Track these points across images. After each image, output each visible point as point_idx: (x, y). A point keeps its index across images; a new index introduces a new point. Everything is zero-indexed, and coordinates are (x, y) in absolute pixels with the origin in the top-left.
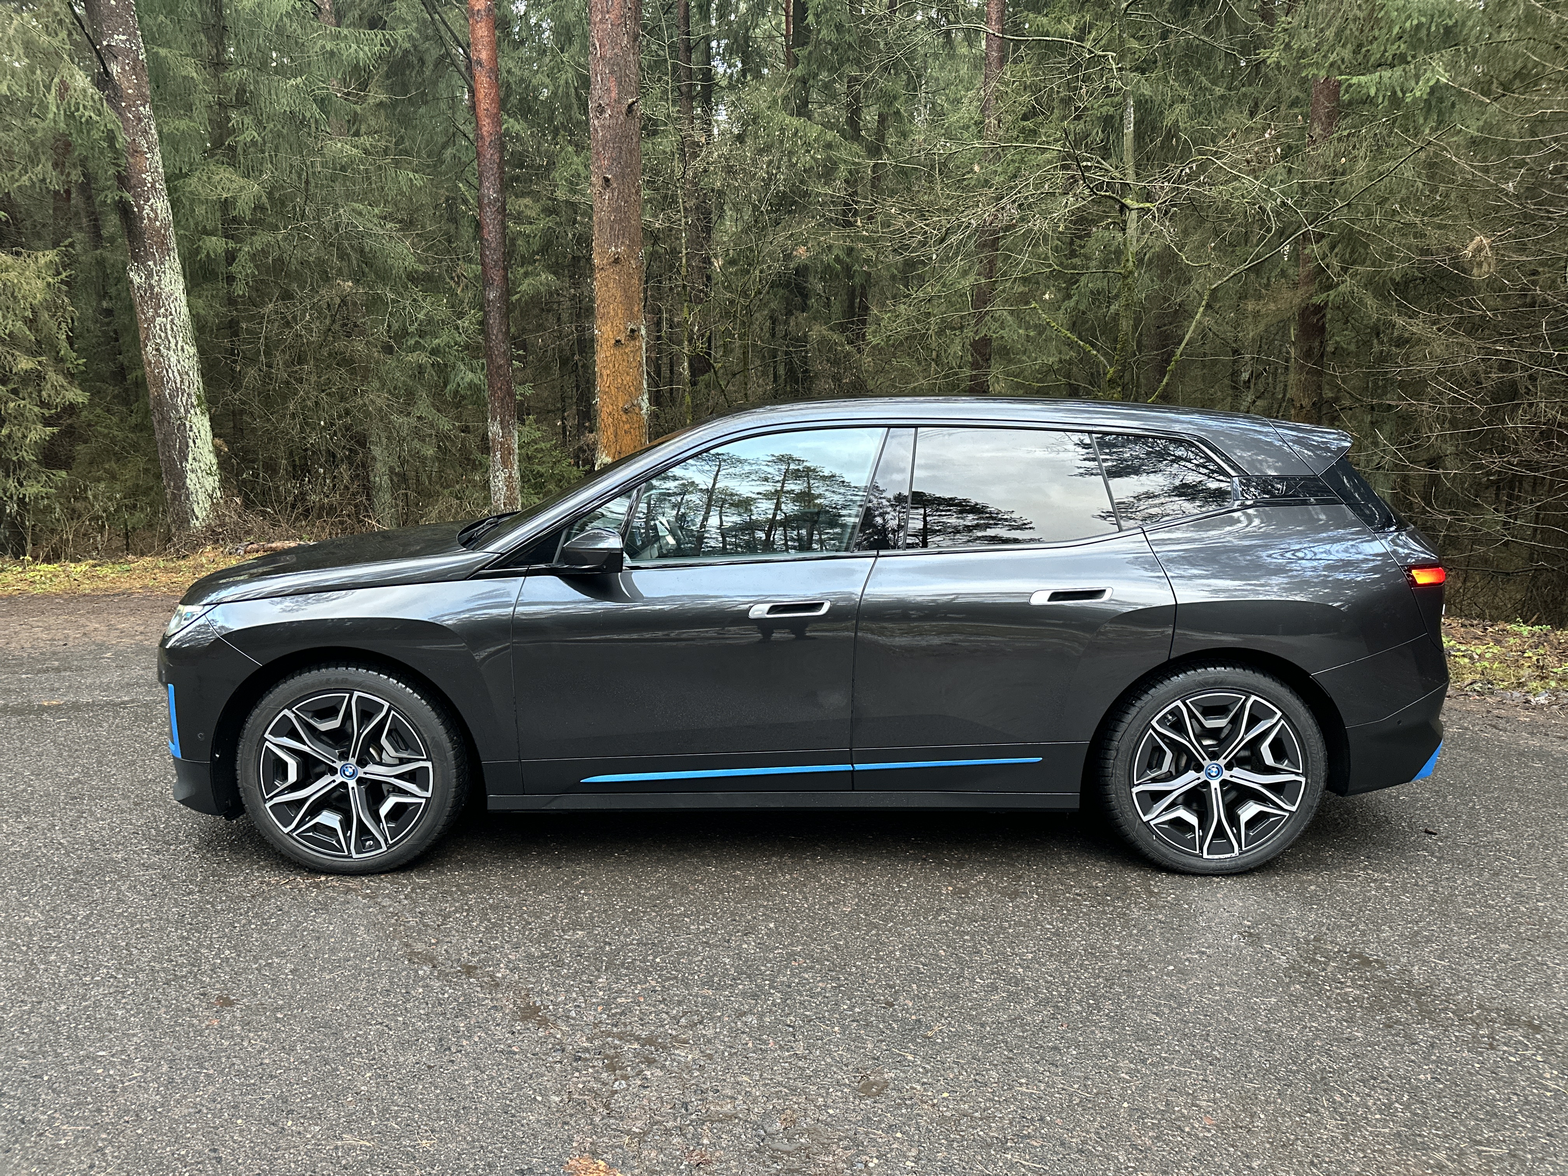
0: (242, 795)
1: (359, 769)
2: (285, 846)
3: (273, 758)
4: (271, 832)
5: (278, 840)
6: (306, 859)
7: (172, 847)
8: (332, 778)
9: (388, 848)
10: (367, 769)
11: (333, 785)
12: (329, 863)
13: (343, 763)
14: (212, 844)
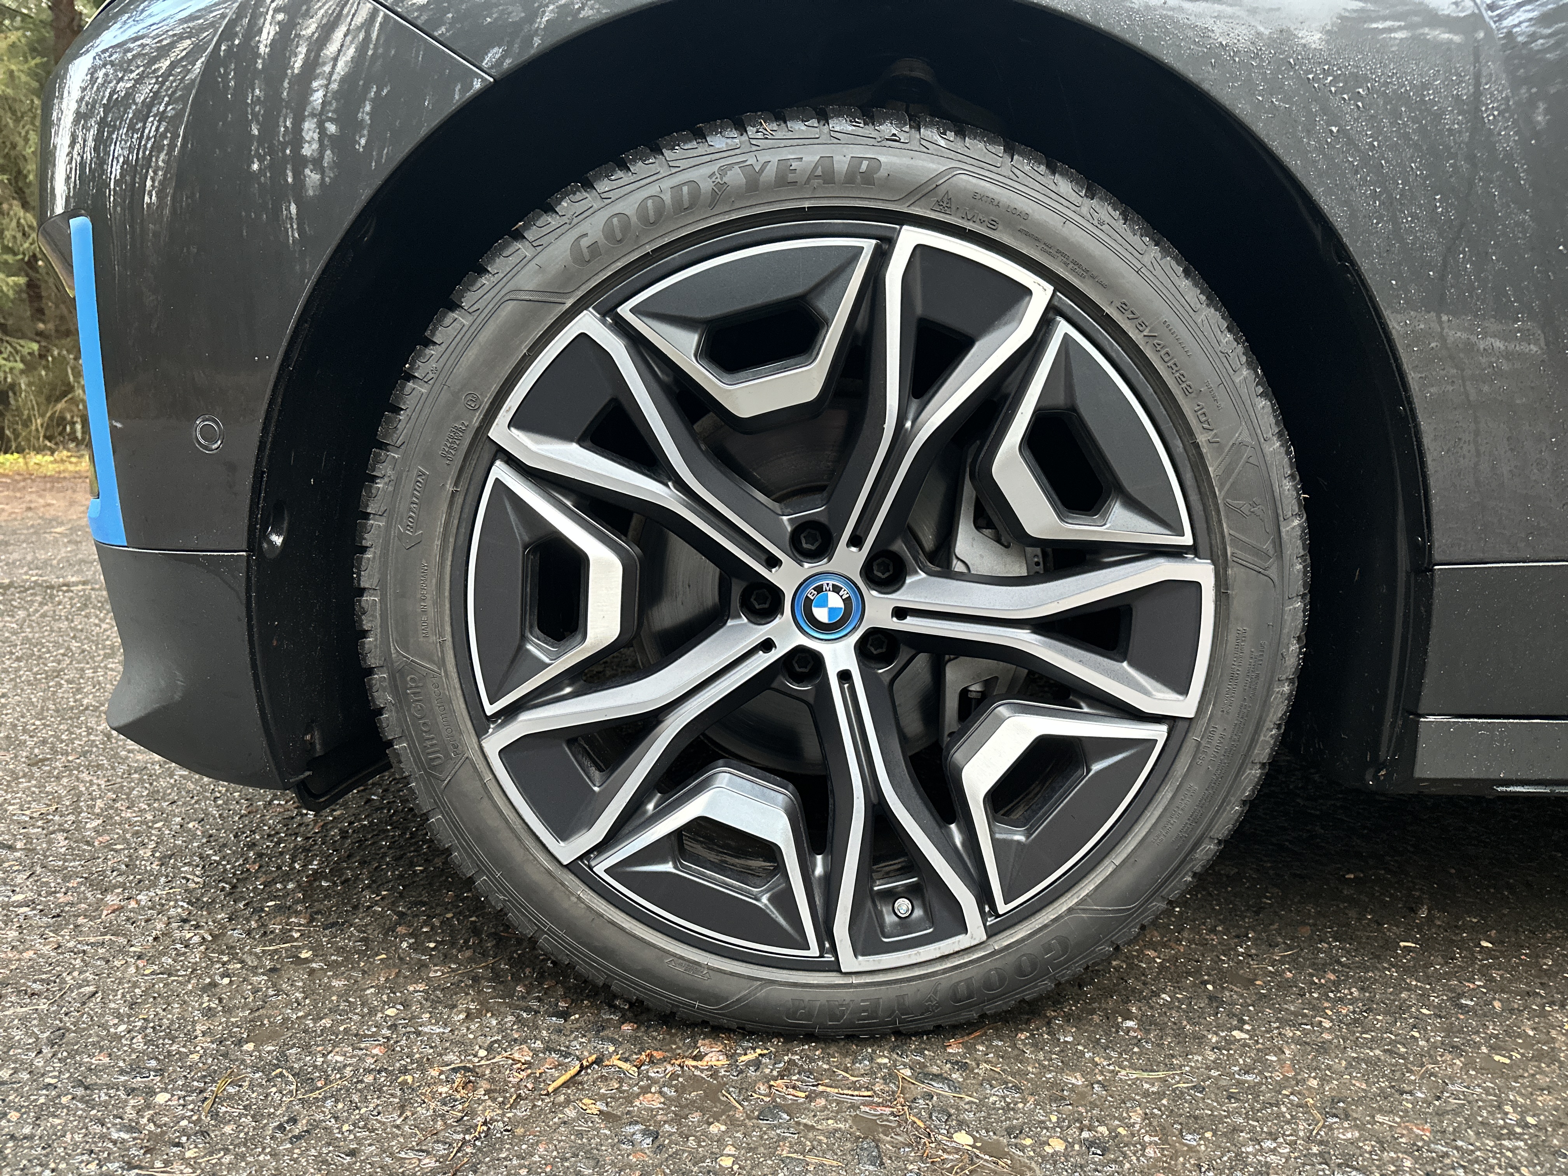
0: (383, 697)
1: (872, 596)
2: (556, 917)
3: (521, 535)
4: (501, 860)
5: (530, 891)
6: (647, 974)
7: (112, 899)
8: (761, 632)
9: (992, 932)
10: (903, 597)
11: (762, 661)
12: (742, 991)
13: (809, 568)
14: (247, 890)
